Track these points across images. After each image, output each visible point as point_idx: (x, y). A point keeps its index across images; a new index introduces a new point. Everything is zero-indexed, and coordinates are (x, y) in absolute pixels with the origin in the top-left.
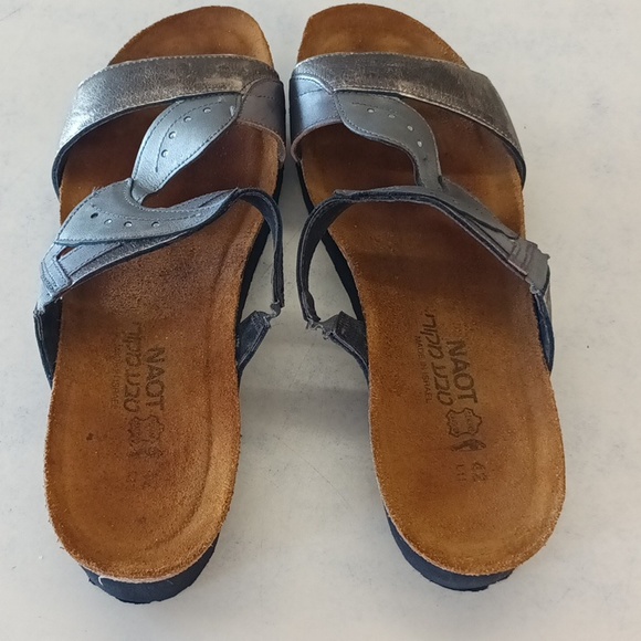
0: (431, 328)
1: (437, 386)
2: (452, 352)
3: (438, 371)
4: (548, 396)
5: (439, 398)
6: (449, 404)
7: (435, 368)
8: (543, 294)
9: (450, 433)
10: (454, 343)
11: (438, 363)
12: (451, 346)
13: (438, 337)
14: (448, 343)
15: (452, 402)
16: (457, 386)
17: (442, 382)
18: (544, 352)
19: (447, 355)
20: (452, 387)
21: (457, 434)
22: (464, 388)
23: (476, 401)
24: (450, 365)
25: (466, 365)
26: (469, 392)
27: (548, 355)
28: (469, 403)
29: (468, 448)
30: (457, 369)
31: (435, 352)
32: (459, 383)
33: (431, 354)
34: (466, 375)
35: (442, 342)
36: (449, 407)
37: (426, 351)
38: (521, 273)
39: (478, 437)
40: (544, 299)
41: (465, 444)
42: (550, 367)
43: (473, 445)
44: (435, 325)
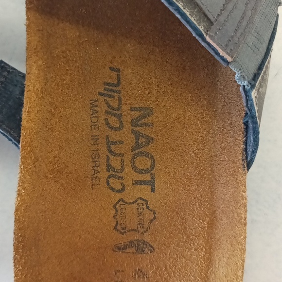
0: (112, 88)
1: (109, 167)
2: (134, 123)
3: (113, 147)
4: (239, 203)
5: (108, 183)
6: (119, 191)
7: (109, 143)
8: (253, 87)
9: (115, 228)
10: (140, 109)
11: (114, 136)
12: (135, 114)
13: (120, 100)
14: (132, 110)
15: (123, 189)
16: (135, 168)
17: (116, 163)
18: (246, 143)
19: (127, 126)
20: (128, 169)
21: (124, 231)
22: (141, 172)
23: (153, 190)
24: (130, 139)
25: (150, 140)
26: (147, 177)
27: (250, 151)
28: (144, 191)
29: (133, 250)
30: (137, 146)
31: (114, 121)
32: (138, 165)
33: (108, 124)
34: (147, 155)
35: (124, 107)
36: (119, 196)
37: (102, 120)
38: (222, 58)
39: (147, 237)
40: (254, 94)
41: (131, 244)
42: (249, 165)
43: (140, 247)
44: (119, 83)
